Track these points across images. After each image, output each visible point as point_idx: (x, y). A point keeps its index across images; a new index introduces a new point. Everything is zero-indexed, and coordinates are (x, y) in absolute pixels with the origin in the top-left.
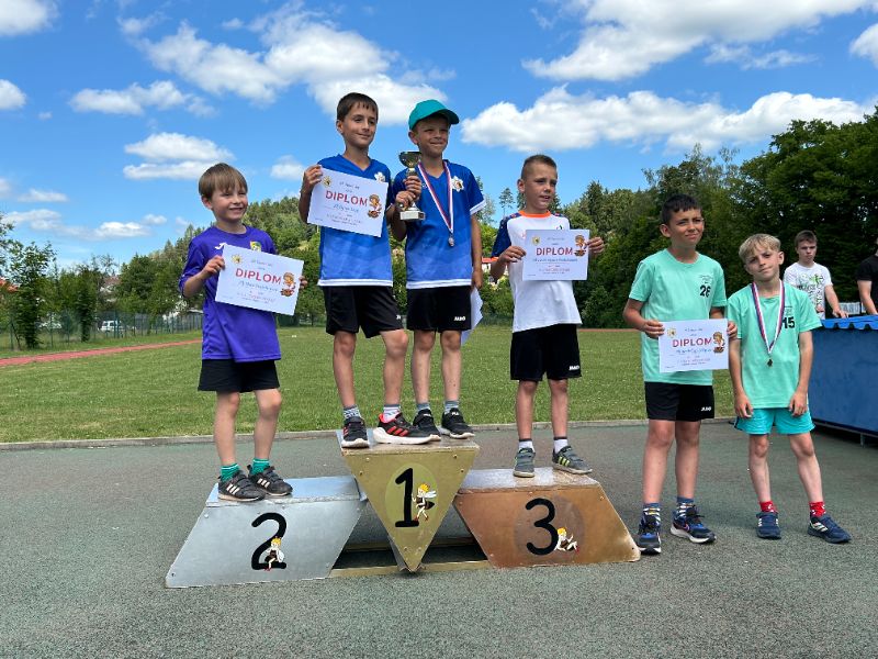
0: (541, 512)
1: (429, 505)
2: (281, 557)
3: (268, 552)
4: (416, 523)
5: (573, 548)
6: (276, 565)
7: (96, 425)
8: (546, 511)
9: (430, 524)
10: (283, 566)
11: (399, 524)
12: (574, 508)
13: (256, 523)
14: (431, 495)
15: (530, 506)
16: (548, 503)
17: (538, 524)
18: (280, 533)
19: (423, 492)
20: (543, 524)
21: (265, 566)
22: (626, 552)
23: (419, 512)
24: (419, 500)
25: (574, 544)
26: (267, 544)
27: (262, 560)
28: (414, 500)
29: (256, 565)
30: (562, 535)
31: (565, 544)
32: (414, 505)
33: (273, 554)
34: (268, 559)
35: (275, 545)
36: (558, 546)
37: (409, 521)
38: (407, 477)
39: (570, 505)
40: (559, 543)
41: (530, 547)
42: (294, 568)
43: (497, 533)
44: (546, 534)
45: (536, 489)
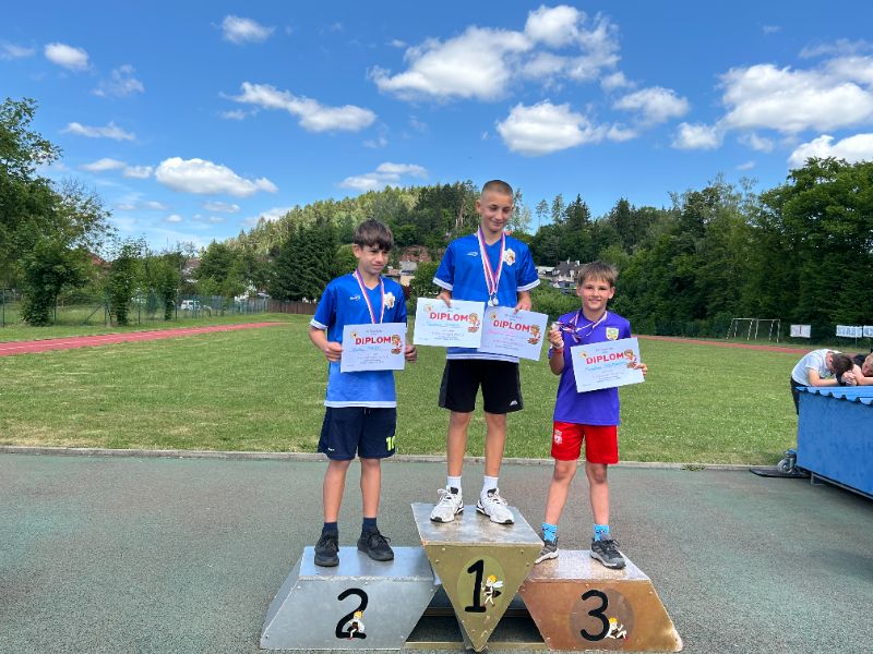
0: (596, 602)
1: (497, 593)
2: (362, 629)
3: (350, 623)
4: (483, 609)
5: (622, 637)
6: (357, 635)
7: (184, 429)
8: (599, 602)
9: (496, 609)
10: (363, 636)
11: (468, 609)
12: (625, 601)
13: (342, 597)
14: (498, 585)
15: (585, 597)
16: (603, 596)
17: (591, 613)
18: (362, 607)
19: (492, 582)
20: (597, 613)
21: (347, 635)
22: (669, 643)
23: (487, 599)
24: (488, 589)
25: (624, 633)
26: (351, 616)
27: (345, 630)
28: (483, 589)
29: (339, 634)
30: (613, 625)
31: (615, 633)
32: (483, 594)
33: (355, 624)
34: (350, 629)
35: (357, 617)
36: (609, 634)
37: (477, 607)
38: (478, 568)
39: (621, 598)
40: (610, 632)
41: (584, 633)
42: (372, 639)
43: (555, 619)
44: (599, 622)
45: (591, 582)
